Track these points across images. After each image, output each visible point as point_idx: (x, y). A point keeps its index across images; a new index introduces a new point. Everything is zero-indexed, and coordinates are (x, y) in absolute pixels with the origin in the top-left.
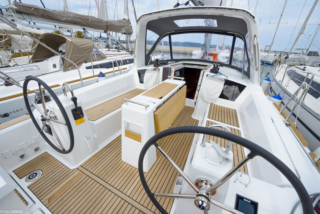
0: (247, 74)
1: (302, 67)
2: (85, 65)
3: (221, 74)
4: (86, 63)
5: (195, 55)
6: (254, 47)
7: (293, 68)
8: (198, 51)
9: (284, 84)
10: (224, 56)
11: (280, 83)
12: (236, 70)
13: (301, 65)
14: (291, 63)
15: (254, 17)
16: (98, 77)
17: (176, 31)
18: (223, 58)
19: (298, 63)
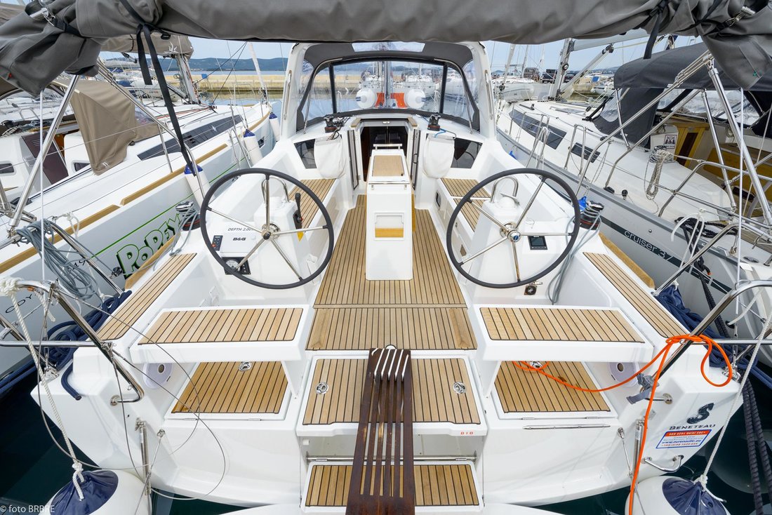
0: (476, 126)
1: (529, 104)
2: (133, 151)
3: (445, 131)
4: (133, 145)
5: (366, 100)
6: (487, 85)
7: (517, 107)
8: (367, 91)
9: (513, 136)
10: (418, 97)
11: (508, 134)
12: (451, 122)
13: (525, 100)
14: (512, 98)
15: (484, 47)
16: (186, 173)
17: (344, 58)
18: (417, 100)
19: (521, 98)
